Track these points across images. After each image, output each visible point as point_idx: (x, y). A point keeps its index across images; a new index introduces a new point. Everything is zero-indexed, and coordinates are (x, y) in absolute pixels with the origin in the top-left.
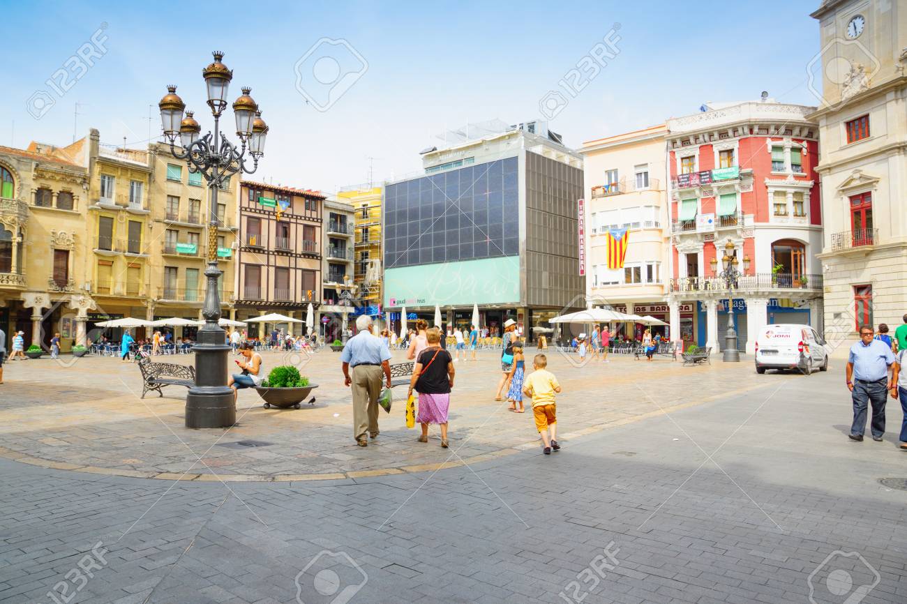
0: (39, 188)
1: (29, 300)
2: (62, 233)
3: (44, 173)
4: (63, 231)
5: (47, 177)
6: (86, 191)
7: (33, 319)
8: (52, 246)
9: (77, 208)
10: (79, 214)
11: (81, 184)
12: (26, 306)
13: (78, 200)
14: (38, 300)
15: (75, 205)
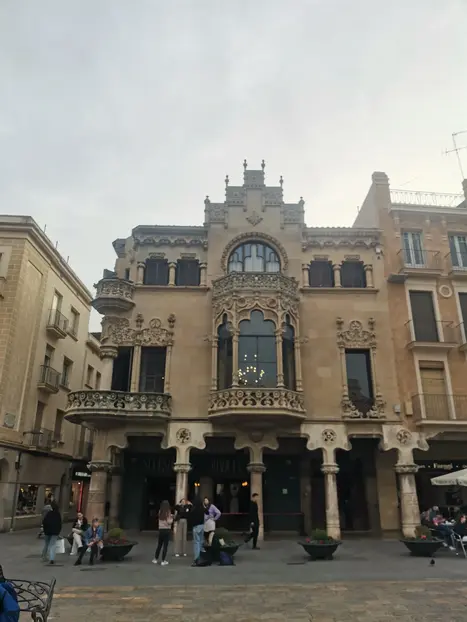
0: (312, 262)
1: (315, 436)
2: (353, 322)
3: (317, 239)
4: (355, 320)
5: (322, 243)
6: (381, 257)
7: (324, 469)
8: (339, 343)
9: (372, 283)
10: (377, 291)
11: (373, 246)
12: (312, 445)
13: (371, 270)
14: (328, 437)
15: (369, 279)
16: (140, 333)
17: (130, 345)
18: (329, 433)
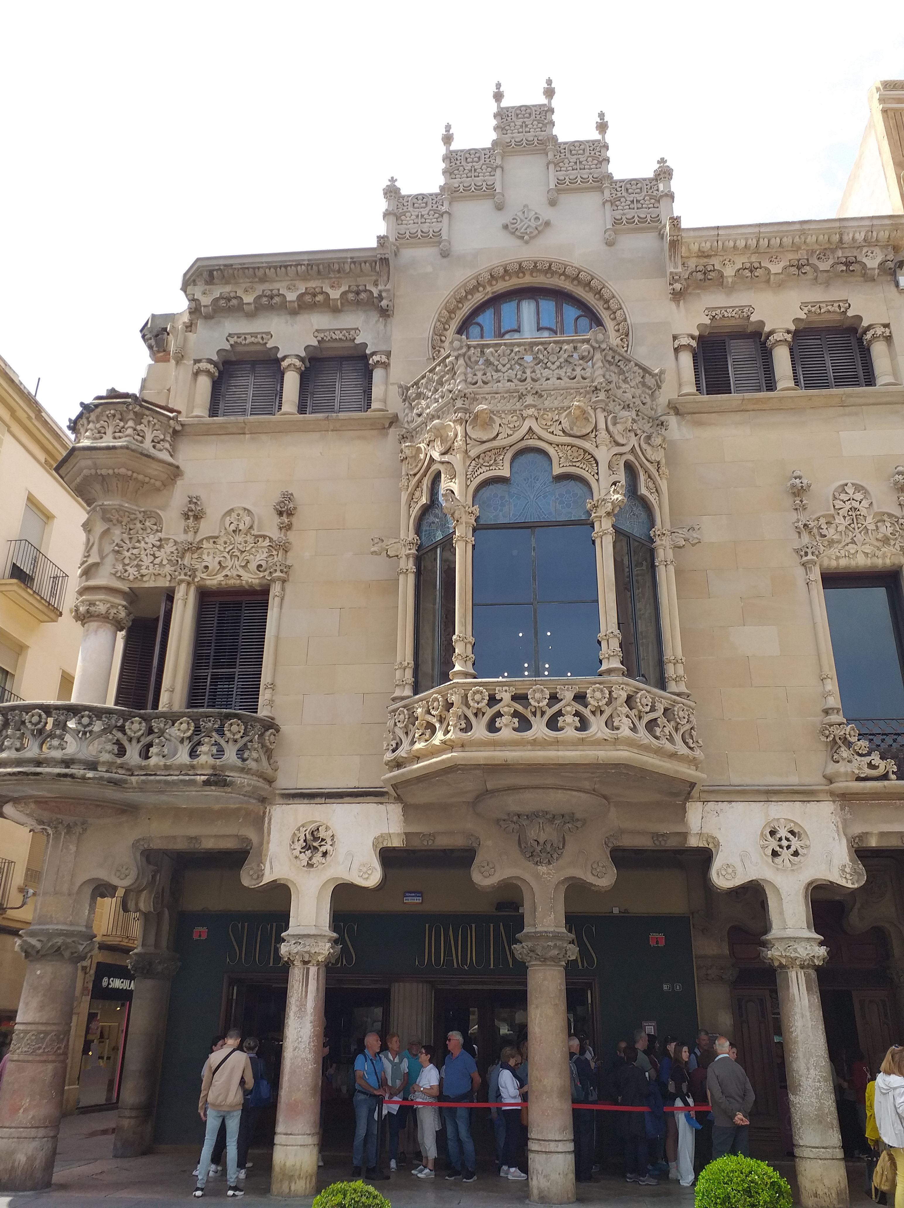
0: (702, 328)
1: (737, 846)
2: (843, 488)
4: (849, 480)
5: (729, 272)
7: (775, 952)
8: (802, 552)
9: (894, 372)
11: (889, 271)
13: (889, 339)
14: (782, 844)
15: (880, 364)
16: (194, 548)
17: (163, 583)
18: (783, 833)
